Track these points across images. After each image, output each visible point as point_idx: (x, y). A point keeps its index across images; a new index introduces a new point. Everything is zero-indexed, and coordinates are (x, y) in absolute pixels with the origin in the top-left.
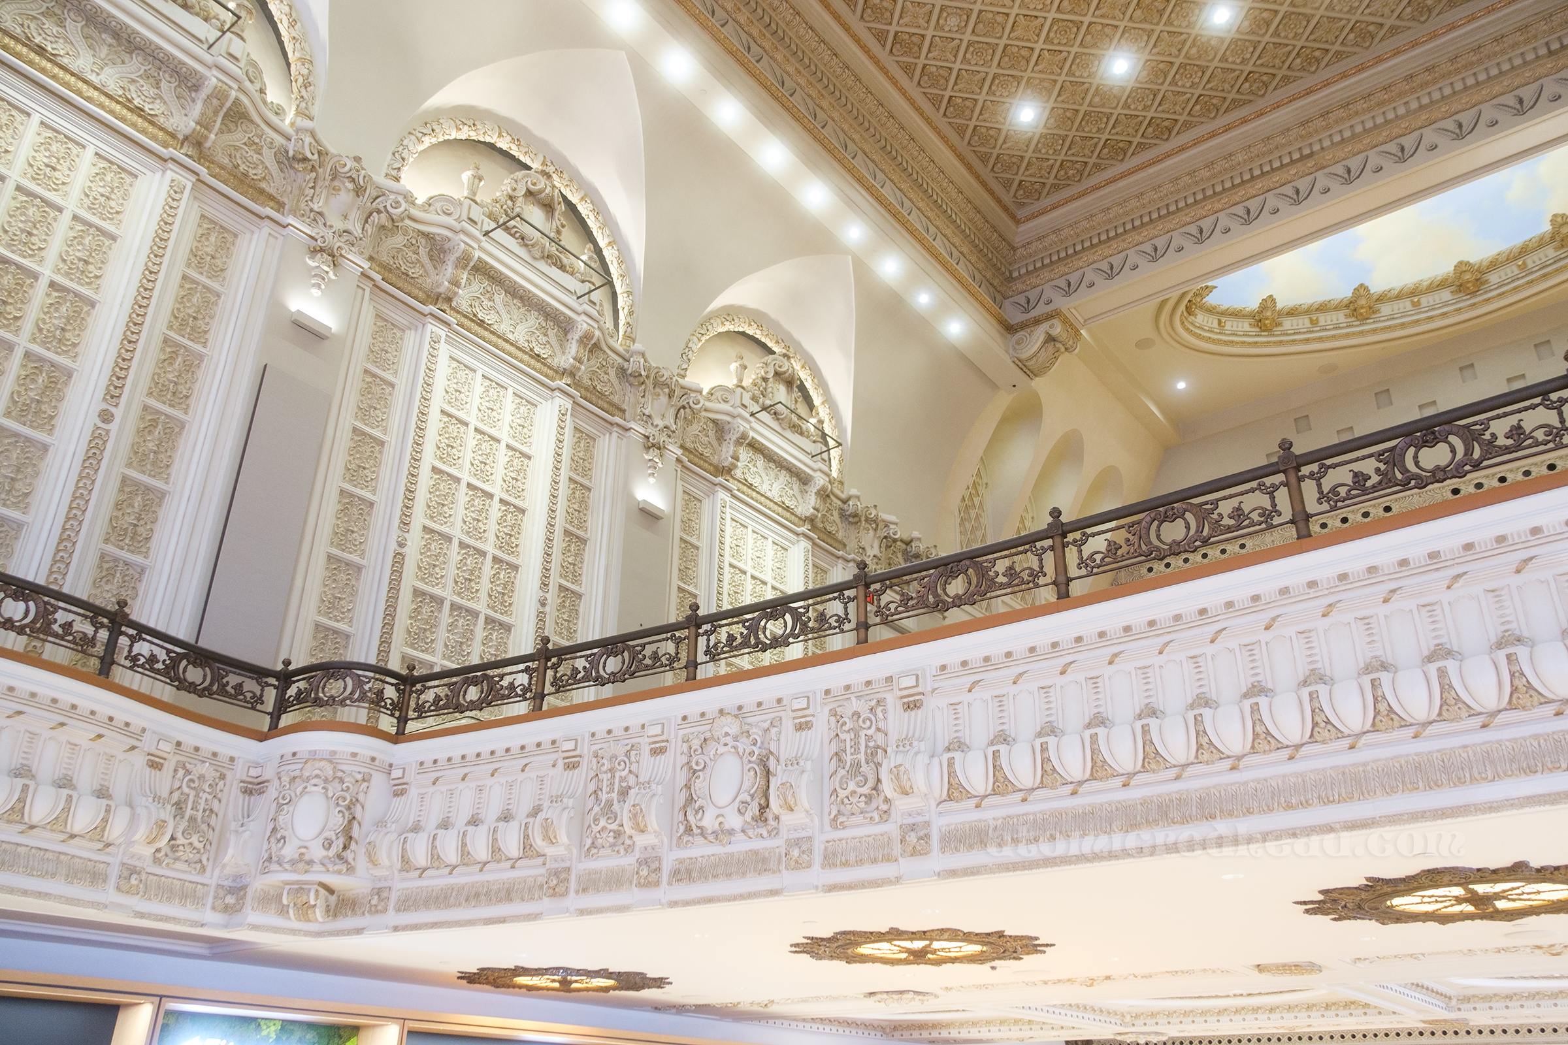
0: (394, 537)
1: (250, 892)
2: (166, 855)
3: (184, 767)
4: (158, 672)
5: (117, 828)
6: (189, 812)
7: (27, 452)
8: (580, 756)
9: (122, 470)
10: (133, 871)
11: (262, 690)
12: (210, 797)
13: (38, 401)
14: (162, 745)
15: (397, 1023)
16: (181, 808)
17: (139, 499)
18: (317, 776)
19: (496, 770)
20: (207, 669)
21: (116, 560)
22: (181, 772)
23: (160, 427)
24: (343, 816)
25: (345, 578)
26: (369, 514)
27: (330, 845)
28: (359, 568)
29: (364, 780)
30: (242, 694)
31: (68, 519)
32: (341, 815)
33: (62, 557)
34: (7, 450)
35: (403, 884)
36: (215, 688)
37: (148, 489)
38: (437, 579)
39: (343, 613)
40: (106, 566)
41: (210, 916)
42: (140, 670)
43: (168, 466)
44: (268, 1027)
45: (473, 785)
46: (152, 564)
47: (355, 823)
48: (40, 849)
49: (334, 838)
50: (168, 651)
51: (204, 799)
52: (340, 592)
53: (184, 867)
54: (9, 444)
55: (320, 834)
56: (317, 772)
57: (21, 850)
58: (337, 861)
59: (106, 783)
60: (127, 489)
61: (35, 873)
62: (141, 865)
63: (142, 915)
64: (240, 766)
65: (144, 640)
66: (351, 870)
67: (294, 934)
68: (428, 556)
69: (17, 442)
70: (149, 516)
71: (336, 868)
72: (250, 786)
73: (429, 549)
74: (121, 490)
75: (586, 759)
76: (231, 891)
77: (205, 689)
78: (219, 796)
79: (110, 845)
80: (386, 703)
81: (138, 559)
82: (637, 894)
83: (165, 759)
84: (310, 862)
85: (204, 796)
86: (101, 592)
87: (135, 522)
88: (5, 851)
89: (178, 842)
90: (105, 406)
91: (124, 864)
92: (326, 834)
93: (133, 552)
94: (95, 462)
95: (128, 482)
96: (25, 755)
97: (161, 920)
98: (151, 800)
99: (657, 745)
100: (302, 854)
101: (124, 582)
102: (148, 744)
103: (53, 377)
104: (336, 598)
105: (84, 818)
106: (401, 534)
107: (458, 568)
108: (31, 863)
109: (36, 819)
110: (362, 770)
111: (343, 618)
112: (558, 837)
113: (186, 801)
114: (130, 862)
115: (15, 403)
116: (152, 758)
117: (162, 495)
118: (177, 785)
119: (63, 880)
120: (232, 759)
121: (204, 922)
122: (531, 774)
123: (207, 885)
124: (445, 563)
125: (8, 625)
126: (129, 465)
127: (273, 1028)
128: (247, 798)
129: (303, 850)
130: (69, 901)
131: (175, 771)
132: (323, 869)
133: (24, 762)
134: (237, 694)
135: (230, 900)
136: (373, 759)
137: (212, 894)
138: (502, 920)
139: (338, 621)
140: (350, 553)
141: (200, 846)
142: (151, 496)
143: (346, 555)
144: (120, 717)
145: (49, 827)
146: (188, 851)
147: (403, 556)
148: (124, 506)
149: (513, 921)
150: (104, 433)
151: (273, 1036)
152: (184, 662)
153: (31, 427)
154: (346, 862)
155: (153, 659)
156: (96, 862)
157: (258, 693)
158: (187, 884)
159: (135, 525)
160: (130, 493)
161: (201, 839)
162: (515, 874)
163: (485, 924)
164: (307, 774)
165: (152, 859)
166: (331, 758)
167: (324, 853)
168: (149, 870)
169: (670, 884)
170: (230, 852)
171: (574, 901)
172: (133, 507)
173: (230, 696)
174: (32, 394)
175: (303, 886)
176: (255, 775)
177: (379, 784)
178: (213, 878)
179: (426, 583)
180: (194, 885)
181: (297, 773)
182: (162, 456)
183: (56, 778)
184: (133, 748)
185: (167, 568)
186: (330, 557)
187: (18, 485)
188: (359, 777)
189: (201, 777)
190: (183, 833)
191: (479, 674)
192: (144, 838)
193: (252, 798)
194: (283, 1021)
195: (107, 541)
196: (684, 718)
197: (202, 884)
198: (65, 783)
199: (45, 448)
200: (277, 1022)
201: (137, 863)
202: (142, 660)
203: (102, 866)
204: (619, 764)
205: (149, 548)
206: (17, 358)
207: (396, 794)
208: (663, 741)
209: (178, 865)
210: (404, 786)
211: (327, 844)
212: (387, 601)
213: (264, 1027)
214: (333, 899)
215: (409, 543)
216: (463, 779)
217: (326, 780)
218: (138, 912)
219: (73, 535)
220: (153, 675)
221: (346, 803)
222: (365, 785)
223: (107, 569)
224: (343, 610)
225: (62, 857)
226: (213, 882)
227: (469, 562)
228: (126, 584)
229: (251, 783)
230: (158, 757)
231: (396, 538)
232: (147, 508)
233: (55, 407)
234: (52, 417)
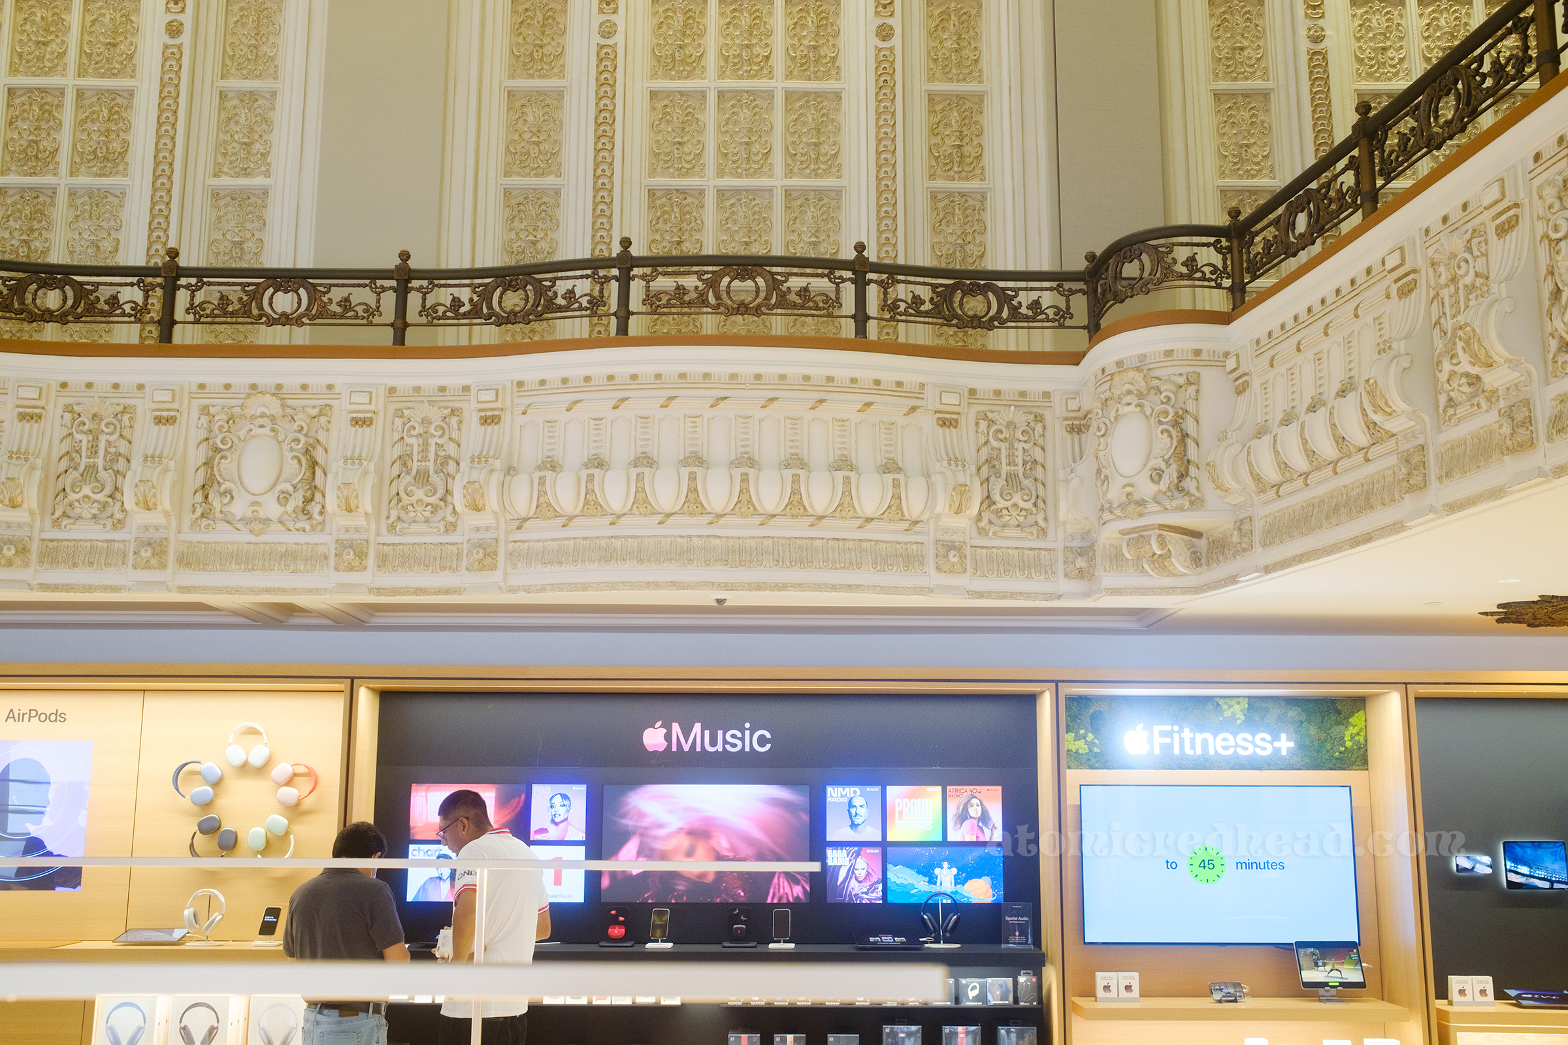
0: (1302, 32)
1: (1099, 548)
2: (990, 522)
3: (986, 417)
4: (927, 314)
5: (914, 504)
6: (1005, 469)
7: (821, 109)
8: (1414, 271)
9: (925, 87)
10: (951, 546)
11: (1068, 301)
12: (1026, 446)
13: (815, 47)
14: (947, 398)
15: (1397, 690)
16: (994, 466)
17: (955, 114)
18: (1129, 392)
19: (1327, 325)
20: (990, 295)
21: (950, 194)
22: (983, 425)
23: (953, 17)
24: (1170, 436)
25: (1247, 115)
26: (1260, 15)
27: (1160, 476)
28: (1265, 95)
29: (1189, 383)
30: (1042, 312)
31: (879, 167)
32: (1165, 434)
33: (886, 212)
34: (801, 115)
35: (1265, 510)
36: (1005, 314)
37: (961, 98)
38: (1394, 66)
39: (1257, 164)
40: (941, 205)
41: (1065, 585)
42: (903, 318)
43: (976, 61)
44: (1231, 706)
45: (1310, 355)
46: (991, 186)
47: (1190, 444)
48: (837, 539)
49: (1163, 466)
50: (934, 287)
51: (1021, 450)
52: (1245, 138)
53: (1017, 533)
54: (801, 107)
55: (1145, 465)
56: (1128, 386)
57: (818, 543)
58: (1176, 494)
59: (892, 456)
60: (938, 108)
61: (838, 565)
62: (961, 539)
63: (980, 595)
64: (1057, 399)
65: (899, 282)
66: (1196, 503)
67: (1169, 594)
68: (1371, 39)
69: (807, 102)
70: (973, 129)
71: (1174, 503)
72: (1075, 422)
73: (1370, 29)
74: (931, 111)
75: (1423, 272)
76: (1081, 552)
77: (992, 319)
78: (1040, 442)
79: (917, 522)
80: (1203, 273)
81: (974, 185)
82: (1510, 466)
83: (959, 414)
84: (1141, 503)
85: (1020, 446)
86: (945, 237)
87: (958, 143)
88: (801, 547)
89: (999, 506)
90: (880, 21)
91: (938, 541)
92: (1153, 463)
93: (966, 179)
94: (888, 91)
95: (937, 99)
96: (792, 444)
97: (1005, 597)
98: (945, 463)
99: (1504, 218)
100: (1129, 494)
101: (967, 217)
102: (931, 400)
103: (821, 12)
104: (1241, 147)
105: (871, 498)
106: (1311, 23)
107: (1426, 39)
108: (831, 556)
109: (820, 508)
110: (1184, 370)
111: (1260, 170)
112: (1390, 403)
113: (998, 457)
114: (946, 537)
115: (793, 59)
116: (941, 416)
117: (980, 98)
118: (982, 440)
119: (871, 569)
120: (1047, 395)
121: (1060, 593)
122: (1367, 318)
123: (1054, 550)
124: (1401, 39)
125: (742, 310)
126: (931, 78)
127: (1237, 708)
128: (1076, 437)
129: (1128, 489)
130: (886, 590)
131: (977, 424)
132: (1158, 508)
133: (793, 451)
134: (1036, 314)
135: (1081, 563)
136: (1197, 352)
137: (1061, 560)
138: (1367, 538)
139: (1253, 177)
140: (1247, 79)
141: (1029, 505)
142: (968, 104)
143: (1241, 85)
144: (888, 378)
145: (837, 514)
146: (1015, 514)
147: (1323, 55)
148: (941, 128)
149: (1379, 537)
150: (888, 53)
151: (1241, 716)
152: (958, 295)
153: (817, 79)
154: (1188, 493)
155: (917, 301)
156: (906, 543)
157: (1063, 306)
158: (1026, 552)
159: (960, 147)
160: (943, 110)
161: (1026, 498)
162: (1371, 469)
163: (1352, 547)
164: (1118, 392)
165: (974, 529)
166: (1141, 365)
167: (1154, 488)
168: (975, 543)
169: (1550, 439)
170: (1063, 506)
171: (1440, 492)
172: (951, 126)
173: (1026, 318)
174: (805, 42)
175: (1143, 533)
176: (1075, 407)
177: (1213, 382)
178: (1057, 539)
179: (1377, 79)
180: (1036, 552)
181: (1108, 394)
182: (967, 51)
183: (831, 460)
184: (914, 409)
185: (1008, 183)
186: (1217, 96)
187: (824, 149)
188: (1181, 380)
189: (1011, 425)
190: (1001, 495)
191: (1301, 193)
192: (947, 508)
193: (1083, 436)
194: (1249, 697)
195: (932, 177)
196: (1537, 157)
197: (1045, 550)
198: (843, 464)
199: (838, 96)
200: (1241, 700)
201: (955, 538)
202: (903, 306)
203: (915, 547)
204: (1459, 267)
205: (983, 168)
206: (780, 9)
207: (1240, 392)
208: (1509, 208)
209: (1008, 532)
210: (1244, 378)
211: (1157, 476)
212: (1315, 125)
213: (1225, 707)
214: (1202, 544)
215: (1328, 33)
216: (1299, 350)
217: (1140, 395)
218: (975, 592)
219: (889, 183)
220: (922, 319)
221: (1170, 418)
222: (1191, 390)
223: (944, 209)
224: (1255, 160)
225: (864, 544)
226: (1059, 545)
227: (1442, 22)
228: (970, 218)
229: (1075, 418)
230: (948, 413)
231: (1305, 33)
232: (967, 121)
233: (834, 45)
234: (834, 59)
